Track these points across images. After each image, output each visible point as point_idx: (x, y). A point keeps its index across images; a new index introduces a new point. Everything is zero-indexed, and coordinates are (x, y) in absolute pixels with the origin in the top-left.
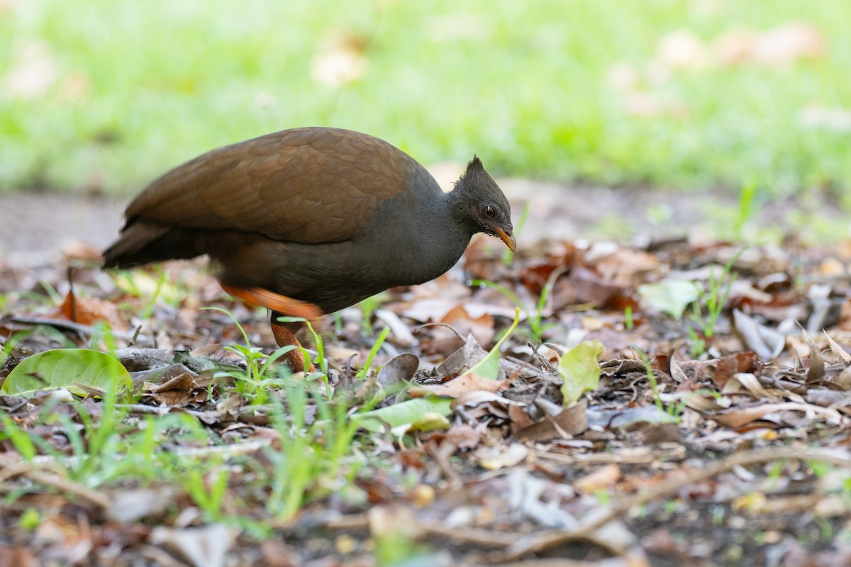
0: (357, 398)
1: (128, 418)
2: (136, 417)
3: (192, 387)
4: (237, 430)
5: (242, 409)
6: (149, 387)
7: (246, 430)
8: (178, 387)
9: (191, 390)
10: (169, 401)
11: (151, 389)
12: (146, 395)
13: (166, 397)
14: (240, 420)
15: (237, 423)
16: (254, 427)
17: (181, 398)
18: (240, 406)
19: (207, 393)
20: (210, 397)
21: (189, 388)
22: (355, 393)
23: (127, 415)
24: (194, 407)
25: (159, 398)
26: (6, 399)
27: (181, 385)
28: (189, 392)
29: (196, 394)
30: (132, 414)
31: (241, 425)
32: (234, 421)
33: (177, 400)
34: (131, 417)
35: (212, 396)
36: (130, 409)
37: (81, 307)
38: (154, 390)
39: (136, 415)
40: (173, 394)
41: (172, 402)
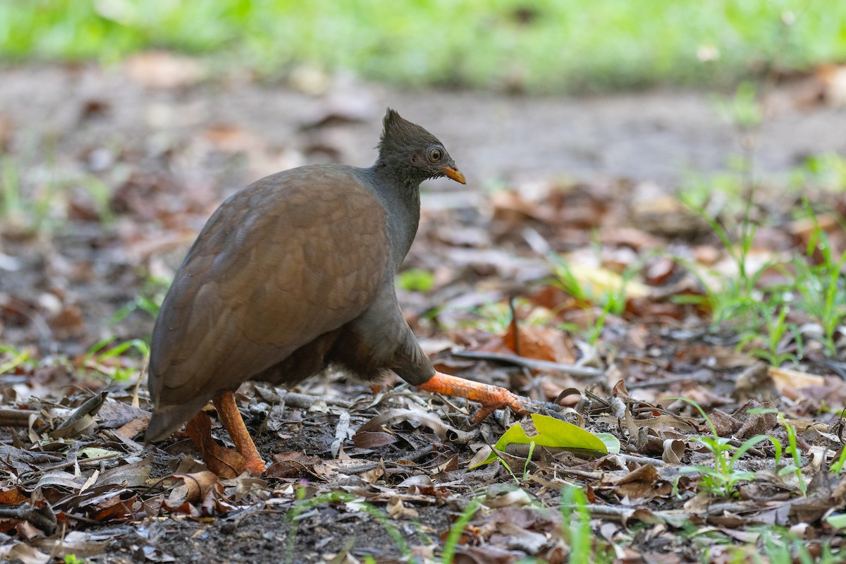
0: (833, 498)
1: (589, 521)
2: (598, 518)
3: (656, 478)
4: (706, 533)
5: (711, 508)
6: (609, 479)
7: (717, 534)
8: (641, 478)
9: (655, 481)
10: (631, 493)
11: (612, 481)
12: (606, 487)
13: (628, 489)
14: (709, 523)
15: (707, 526)
16: (725, 530)
17: (644, 490)
18: (708, 504)
19: (673, 486)
20: (675, 490)
21: (652, 479)
22: (831, 493)
23: (588, 517)
24: (658, 503)
25: (621, 491)
26: (459, 503)
27: (645, 476)
28: (653, 484)
29: (660, 485)
30: (594, 516)
31: (711, 528)
32: (702, 524)
33: (639, 492)
34: (593, 519)
35: (678, 490)
36: (591, 510)
37: (524, 336)
38: (615, 482)
39: (598, 516)
40: (636, 486)
41: (634, 494)
